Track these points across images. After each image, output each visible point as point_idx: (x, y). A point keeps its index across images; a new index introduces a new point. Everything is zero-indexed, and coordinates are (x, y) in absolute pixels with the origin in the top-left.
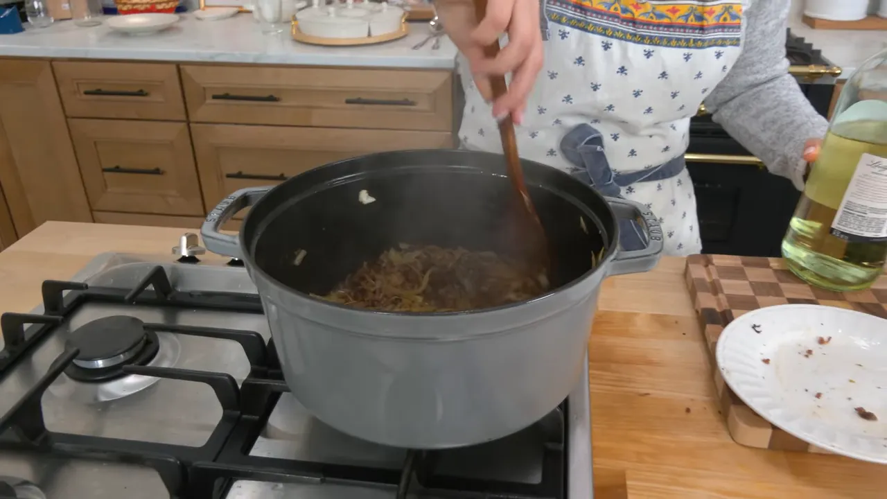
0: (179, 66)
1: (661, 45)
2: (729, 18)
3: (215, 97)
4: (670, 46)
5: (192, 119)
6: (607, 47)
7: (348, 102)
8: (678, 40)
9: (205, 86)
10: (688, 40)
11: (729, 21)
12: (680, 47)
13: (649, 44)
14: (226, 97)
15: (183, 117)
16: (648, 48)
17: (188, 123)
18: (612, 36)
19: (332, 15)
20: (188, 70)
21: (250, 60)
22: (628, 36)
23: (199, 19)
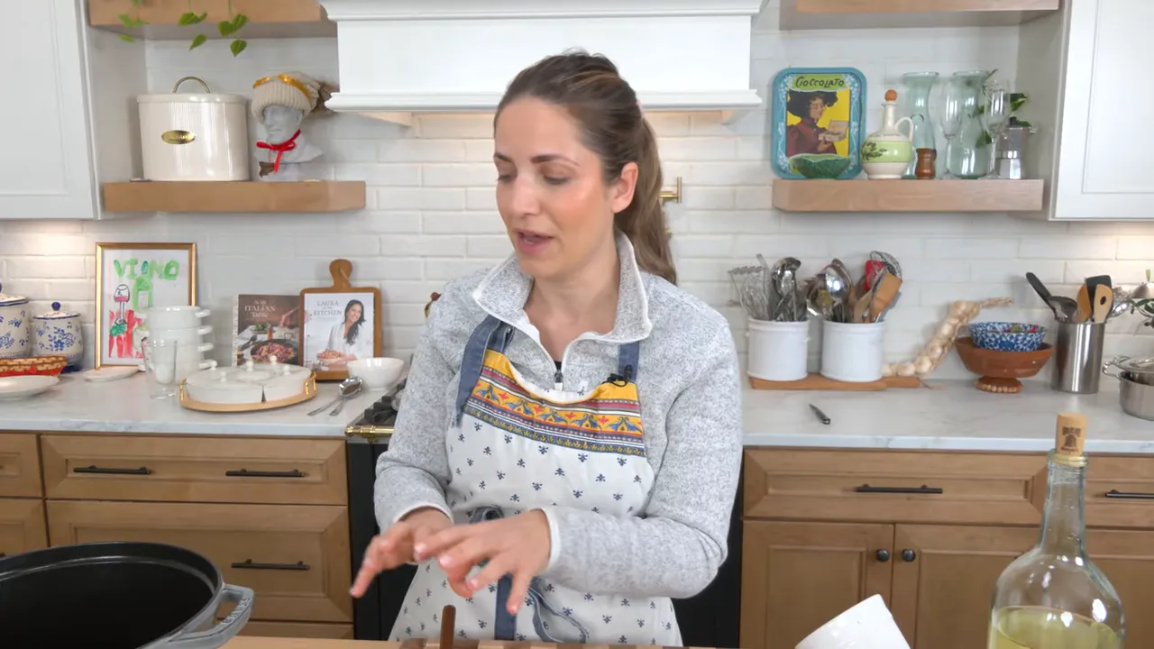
0: (39, 435)
1: (556, 444)
2: (626, 428)
3: (76, 471)
4: (565, 446)
5: (50, 494)
6: (508, 440)
7: (229, 474)
8: (572, 441)
9: (67, 458)
10: (582, 443)
11: (626, 431)
12: (574, 447)
13: (545, 442)
14: (92, 470)
15: (40, 495)
16: (542, 444)
17: (45, 499)
18: (512, 432)
19: (224, 380)
20: (50, 440)
21: (121, 429)
22: (526, 433)
23: (88, 380)
